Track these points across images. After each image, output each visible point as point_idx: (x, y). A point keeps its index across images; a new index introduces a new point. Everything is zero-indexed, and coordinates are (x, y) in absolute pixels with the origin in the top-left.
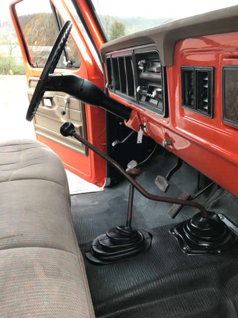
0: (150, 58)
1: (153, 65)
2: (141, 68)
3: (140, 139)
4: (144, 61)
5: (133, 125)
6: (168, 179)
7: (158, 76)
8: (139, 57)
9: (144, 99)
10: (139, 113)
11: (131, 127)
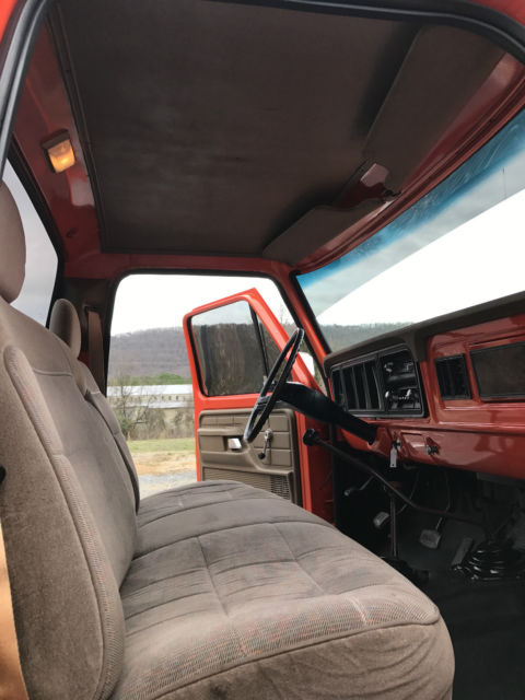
0: (399, 360)
1: (403, 367)
2: (389, 370)
3: (393, 463)
4: (391, 364)
5: (380, 448)
6: (440, 531)
7: (412, 375)
8: (384, 360)
9: (395, 406)
10: (388, 427)
11: (379, 451)
